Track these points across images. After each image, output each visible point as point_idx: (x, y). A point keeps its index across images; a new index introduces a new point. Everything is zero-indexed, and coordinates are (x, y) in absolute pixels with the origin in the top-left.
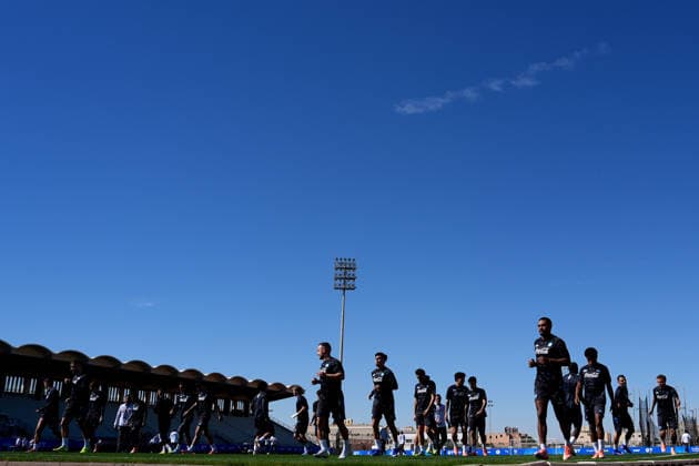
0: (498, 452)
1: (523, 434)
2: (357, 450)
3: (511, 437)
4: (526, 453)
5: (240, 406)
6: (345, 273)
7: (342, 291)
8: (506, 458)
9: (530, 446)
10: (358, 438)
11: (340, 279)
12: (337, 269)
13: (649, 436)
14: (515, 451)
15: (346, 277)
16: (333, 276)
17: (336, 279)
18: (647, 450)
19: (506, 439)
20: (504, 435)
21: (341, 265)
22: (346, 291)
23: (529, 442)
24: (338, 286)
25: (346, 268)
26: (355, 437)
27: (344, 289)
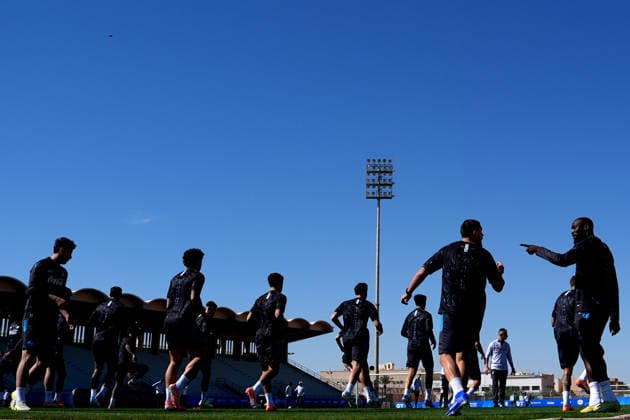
5: (253, 349)
6: (380, 178)
7: (376, 201)
9: (622, 394)
11: (374, 185)
12: (368, 172)
15: (381, 182)
16: (365, 182)
17: (368, 186)
21: (374, 167)
22: (382, 200)
23: (620, 388)
24: (371, 195)
25: (380, 172)
26: (397, 386)
27: (379, 199)
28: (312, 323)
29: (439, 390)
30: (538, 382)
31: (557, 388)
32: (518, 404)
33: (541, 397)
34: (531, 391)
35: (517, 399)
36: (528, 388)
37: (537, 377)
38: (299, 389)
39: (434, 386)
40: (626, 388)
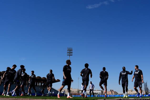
0: (108, 96)
1: (115, 91)
2: (73, 95)
3: (112, 92)
4: (115, 96)
6: (70, 51)
7: (69, 56)
8: (110, 97)
9: (117, 94)
10: (74, 92)
11: (69, 53)
12: (68, 50)
13: (147, 92)
14: (113, 96)
16: (67, 52)
17: (68, 53)
18: (147, 96)
19: (110, 93)
20: (110, 92)
21: (69, 49)
22: (70, 56)
23: (116, 93)
24: (68, 55)
25: (70, 50)
26: (73, 92)
27: (70, 55)
28: (56, 80)
29: (81, 93)
30: (100, 92)
31: (104, 93)
32: (96, 96)
33: (101, 95)
34: (99, 94)
35: (96, 95)
36: (98, 93)
37: (100, 91)
38: (53, 92)
39: (80, 92)
40: (118, 93)
